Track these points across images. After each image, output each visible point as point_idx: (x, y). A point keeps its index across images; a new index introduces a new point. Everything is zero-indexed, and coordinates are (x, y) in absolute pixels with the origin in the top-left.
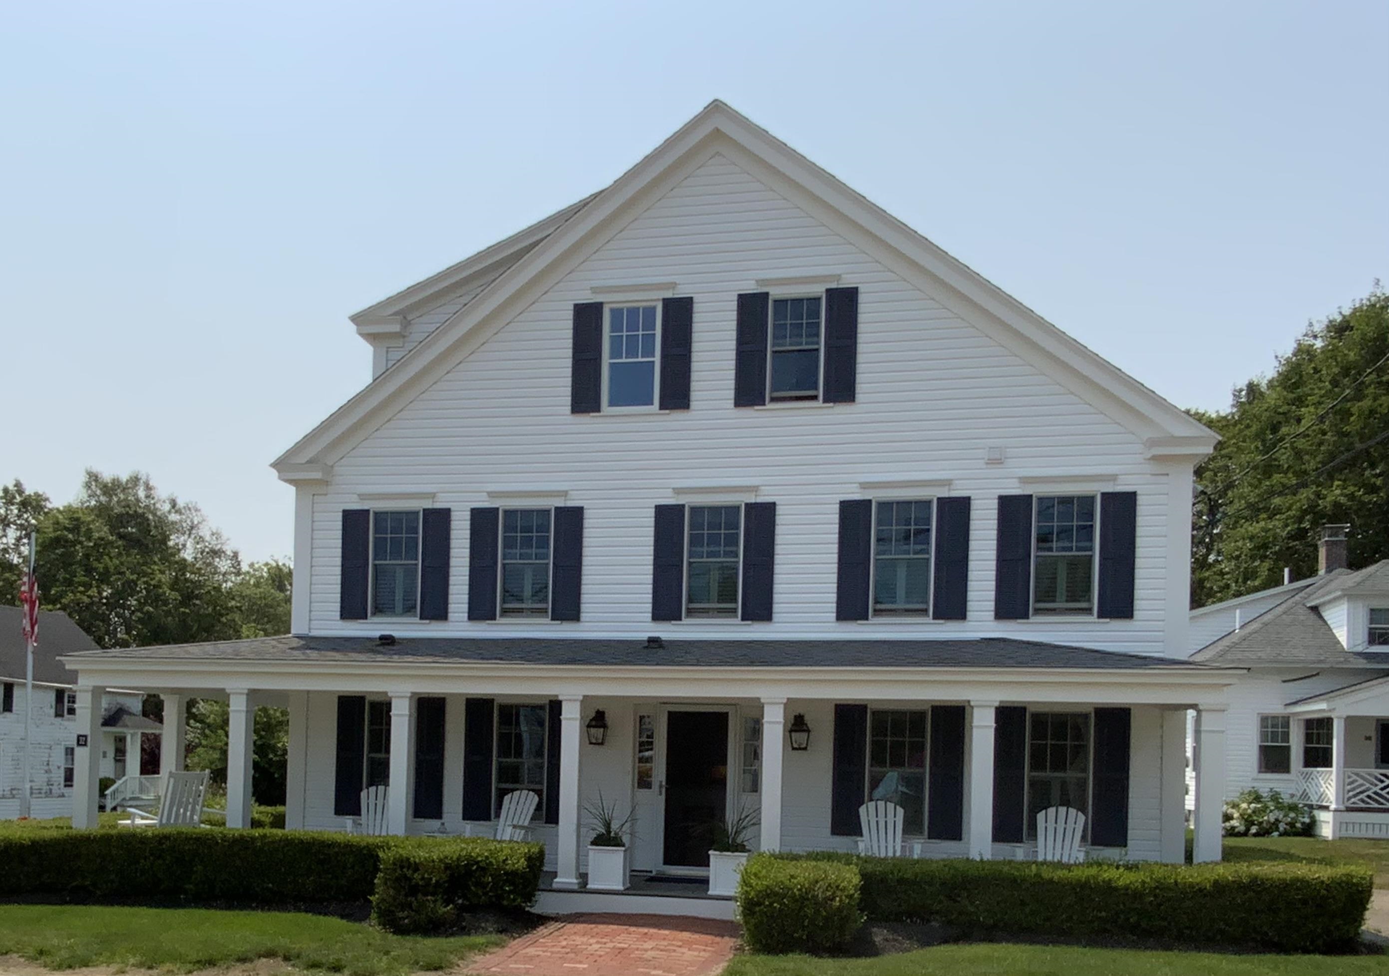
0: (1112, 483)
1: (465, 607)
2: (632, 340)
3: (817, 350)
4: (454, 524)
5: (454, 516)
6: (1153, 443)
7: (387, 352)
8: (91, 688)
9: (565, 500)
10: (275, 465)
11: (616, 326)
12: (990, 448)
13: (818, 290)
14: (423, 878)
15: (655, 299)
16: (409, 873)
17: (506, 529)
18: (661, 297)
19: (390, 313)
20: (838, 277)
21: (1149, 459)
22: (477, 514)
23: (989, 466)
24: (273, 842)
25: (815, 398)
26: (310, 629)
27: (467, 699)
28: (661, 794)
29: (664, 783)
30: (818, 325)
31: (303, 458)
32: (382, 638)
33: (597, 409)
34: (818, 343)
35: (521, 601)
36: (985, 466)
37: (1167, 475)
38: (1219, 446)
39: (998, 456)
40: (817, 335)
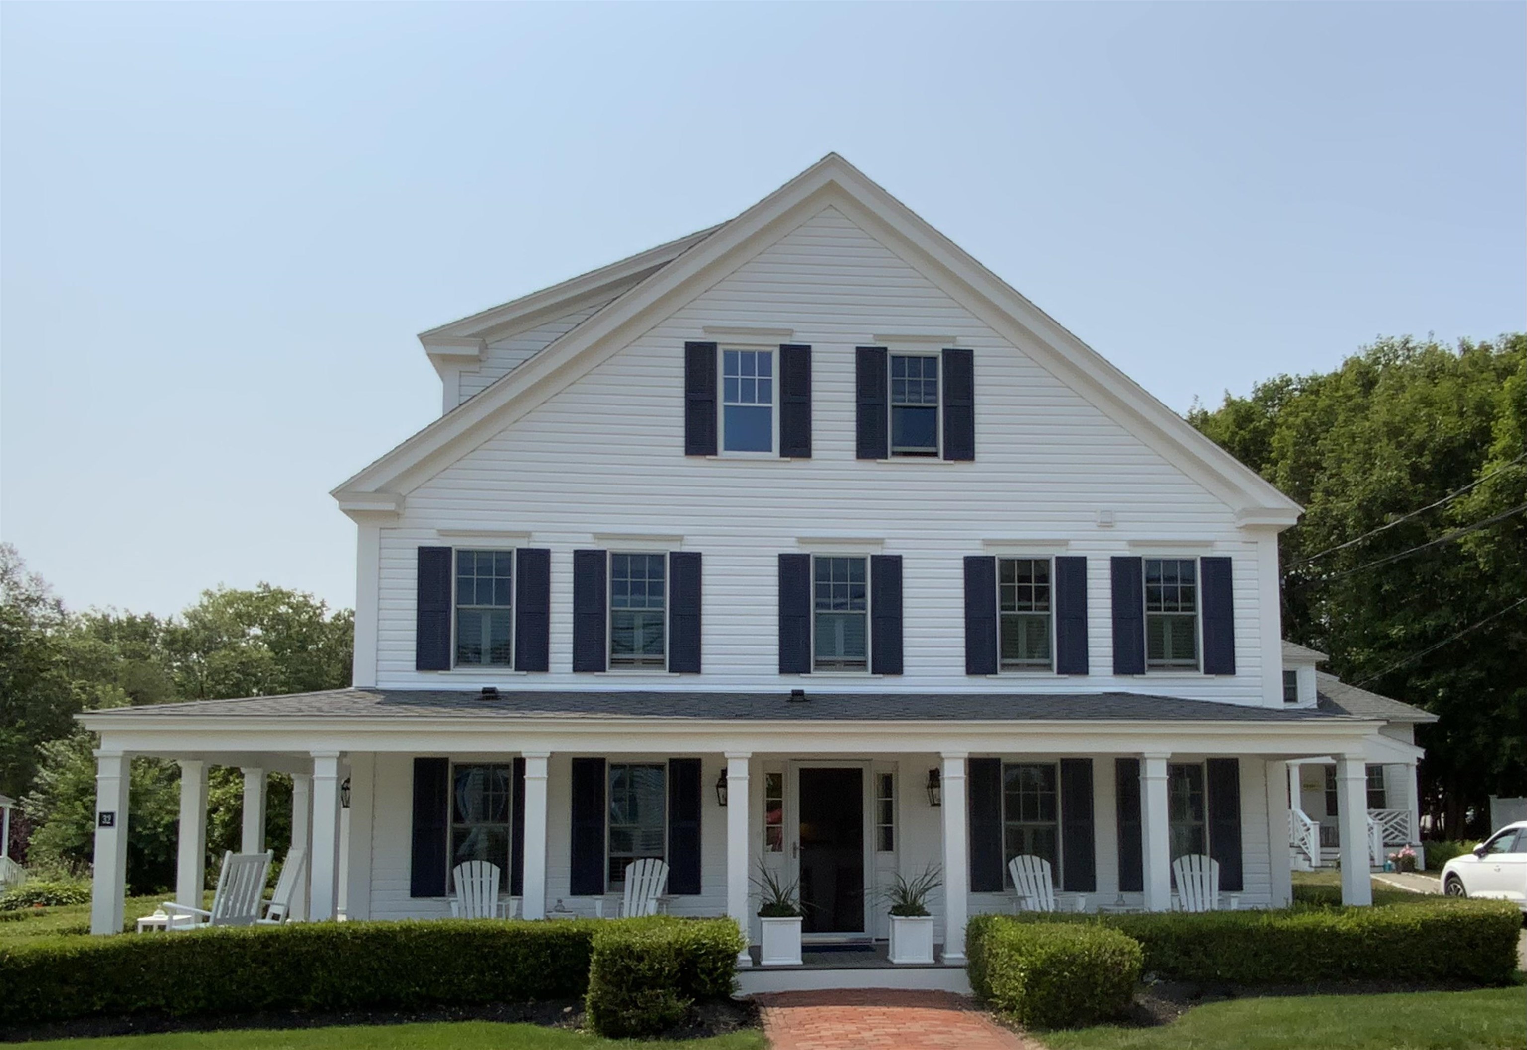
0: (1209, 548)
1: (570, 657)
2: (748, 385)
3: (936, 408)
4: (554, 567)
5: (554, 557)
6: (1247, 512)
7: (460, 376)
8: (121, 754)
9: (681, 545)
10: (335, 494)
11: (730, 368)
12: (1102, 511)
13: (936, 349)
14: (651, 968)
15: (772, 345)
16: (632, 964)
17: (614, 573)
18: (779, 343)
19: (466, 334)
20: (953, 339)
21: (1240, 528)
22: (580, 556)
23: (1101, 529)
24: (421, 936)
25: (935, 454)
26: (377, 682)
27: (575, 760)
28: (795, 857)
29: (798, 845)
30: (935, 383)
31: (370, 486)
32: (485, 691)
33: (714, 452)
34: (936, 401)
35: (632, 650)
36: (1097, 528)
37: (1256, 542)
38: (1302, 518)
39: (1109, 520)
40: (935, 393)
